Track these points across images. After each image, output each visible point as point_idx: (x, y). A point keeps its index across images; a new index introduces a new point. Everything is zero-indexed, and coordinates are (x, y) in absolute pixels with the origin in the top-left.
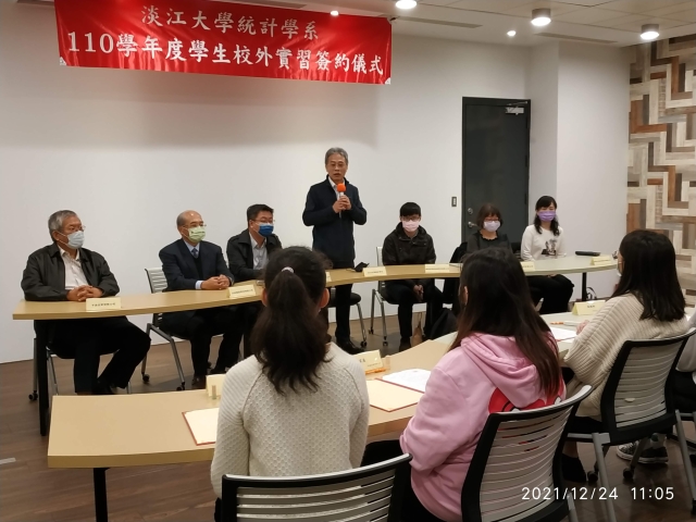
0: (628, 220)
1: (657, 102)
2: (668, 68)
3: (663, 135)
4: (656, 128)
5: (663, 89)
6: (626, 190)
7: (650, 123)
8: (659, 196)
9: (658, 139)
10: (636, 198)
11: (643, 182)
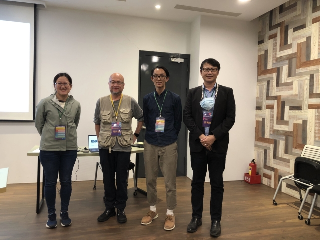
0: (256, 132)
1: (272, 54)
2: (278, 31)
3: (275, 75)
4: (271, 71)
5: (275, 45)
6: (255, 112)
7: (268, 69)
8: (272, 116)
9: (272, 78)
10: (260, 117)
11: (264, 107)
